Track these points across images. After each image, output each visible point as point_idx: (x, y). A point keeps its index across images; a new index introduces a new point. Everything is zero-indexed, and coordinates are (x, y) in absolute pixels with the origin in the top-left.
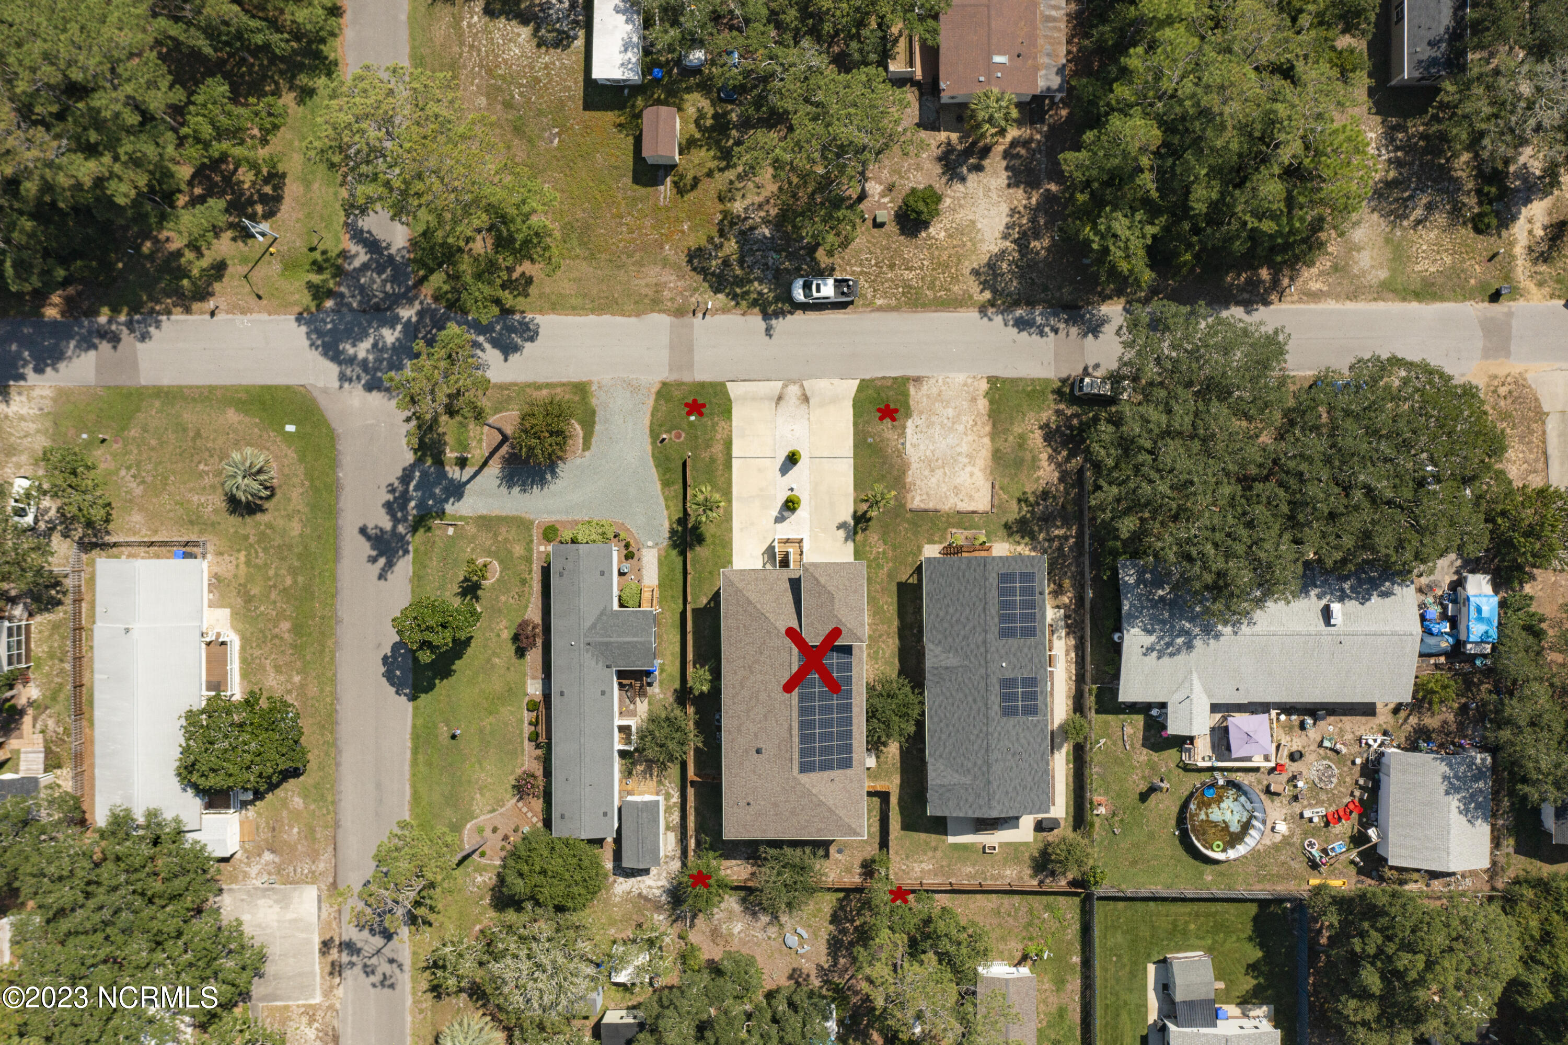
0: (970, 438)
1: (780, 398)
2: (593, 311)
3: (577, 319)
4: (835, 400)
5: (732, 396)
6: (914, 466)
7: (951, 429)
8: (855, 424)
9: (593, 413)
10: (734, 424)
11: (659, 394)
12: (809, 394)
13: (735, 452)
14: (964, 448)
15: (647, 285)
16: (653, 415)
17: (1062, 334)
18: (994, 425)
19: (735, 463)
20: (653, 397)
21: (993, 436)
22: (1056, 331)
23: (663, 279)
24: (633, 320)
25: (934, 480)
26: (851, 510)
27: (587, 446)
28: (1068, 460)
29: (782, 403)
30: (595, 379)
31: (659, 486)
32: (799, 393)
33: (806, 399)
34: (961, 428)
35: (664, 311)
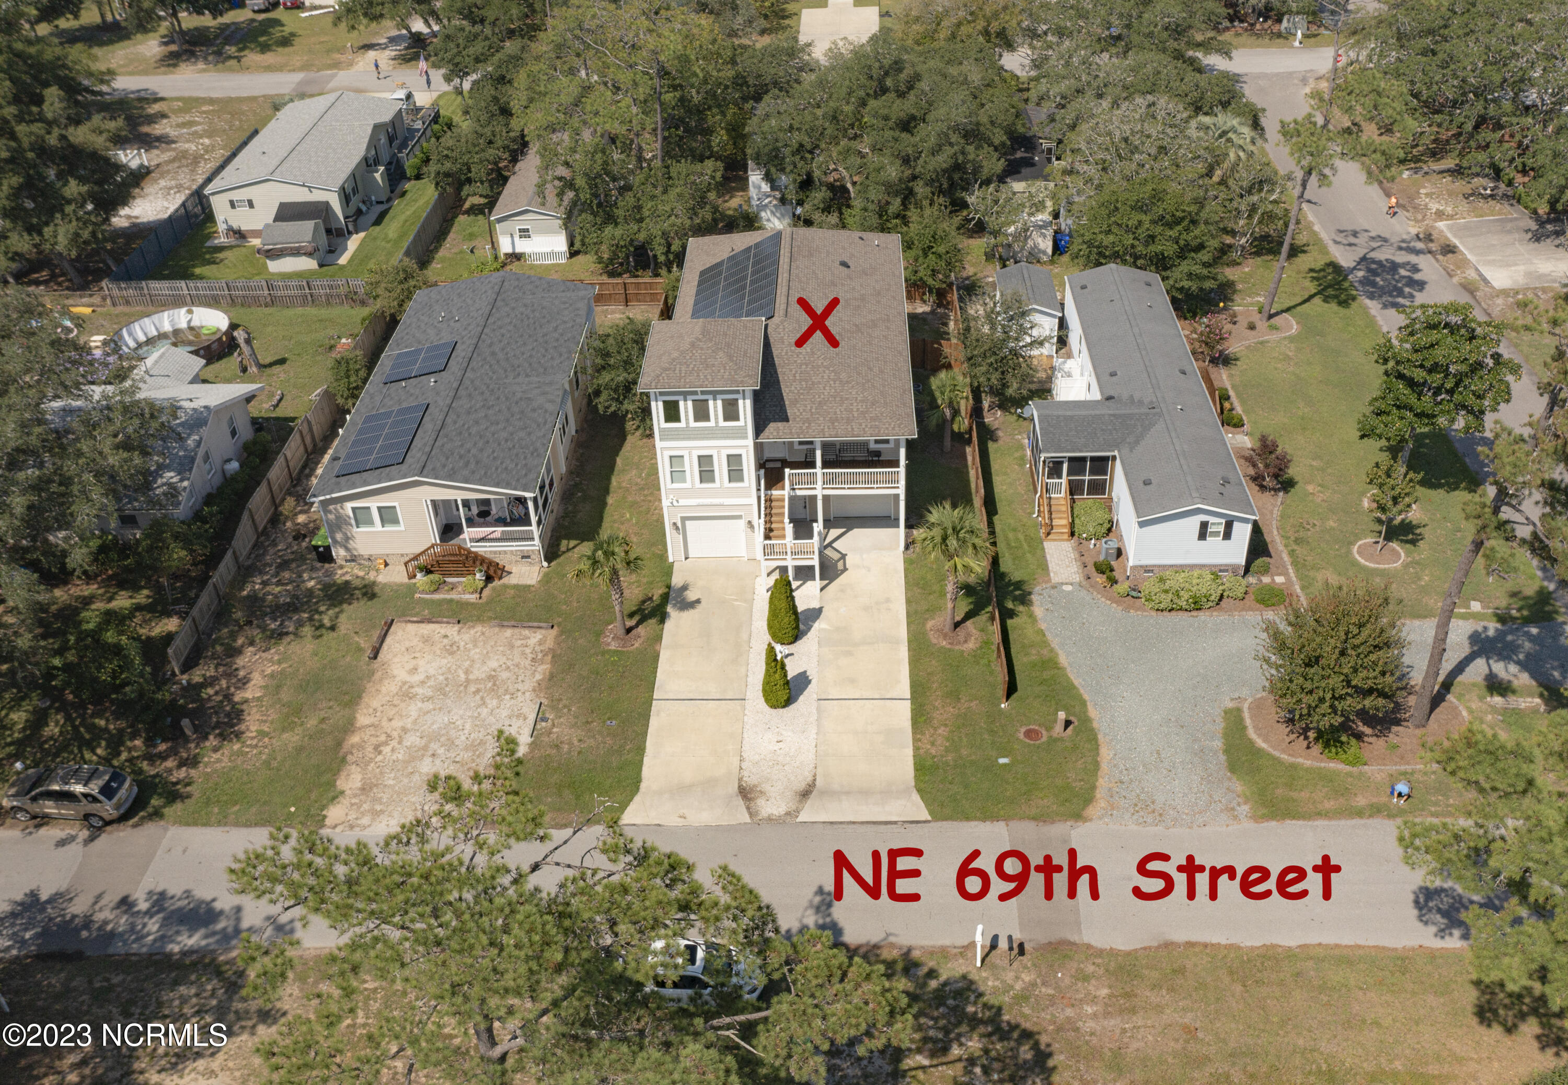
0: (397, 723)
1: (805, 794)
2: (1290, 955)
3: (1329, 939)
4: (681, 790)
5: (916, 797)
6: (529, 685)
7: (434, 737)
8: (640, 750)
9: (1233, 767)
10: (909, 752)
11: (1088, 798)
12: (740, 802)
13: (905, 708)
14: (414, 709)
15: (1159, 1009)
16: (1097, 765)
17: (111, 898)
18: (339, 744)
19: (905, 689)
20: (1100, 793)
21: (349, 726)
22: (125, 903)
23: (1113, 1023)
24: (1180, 937)
25: (493, 664)
26: (669, 625)
27: (1234, 719)
28: (209, 682)
29: (802, 786)
30: (1249, 825)
31: (1063, 660)
32: (761, 802)
33: (746, 793)
34: (412, 740)
35: (1100, 953)
